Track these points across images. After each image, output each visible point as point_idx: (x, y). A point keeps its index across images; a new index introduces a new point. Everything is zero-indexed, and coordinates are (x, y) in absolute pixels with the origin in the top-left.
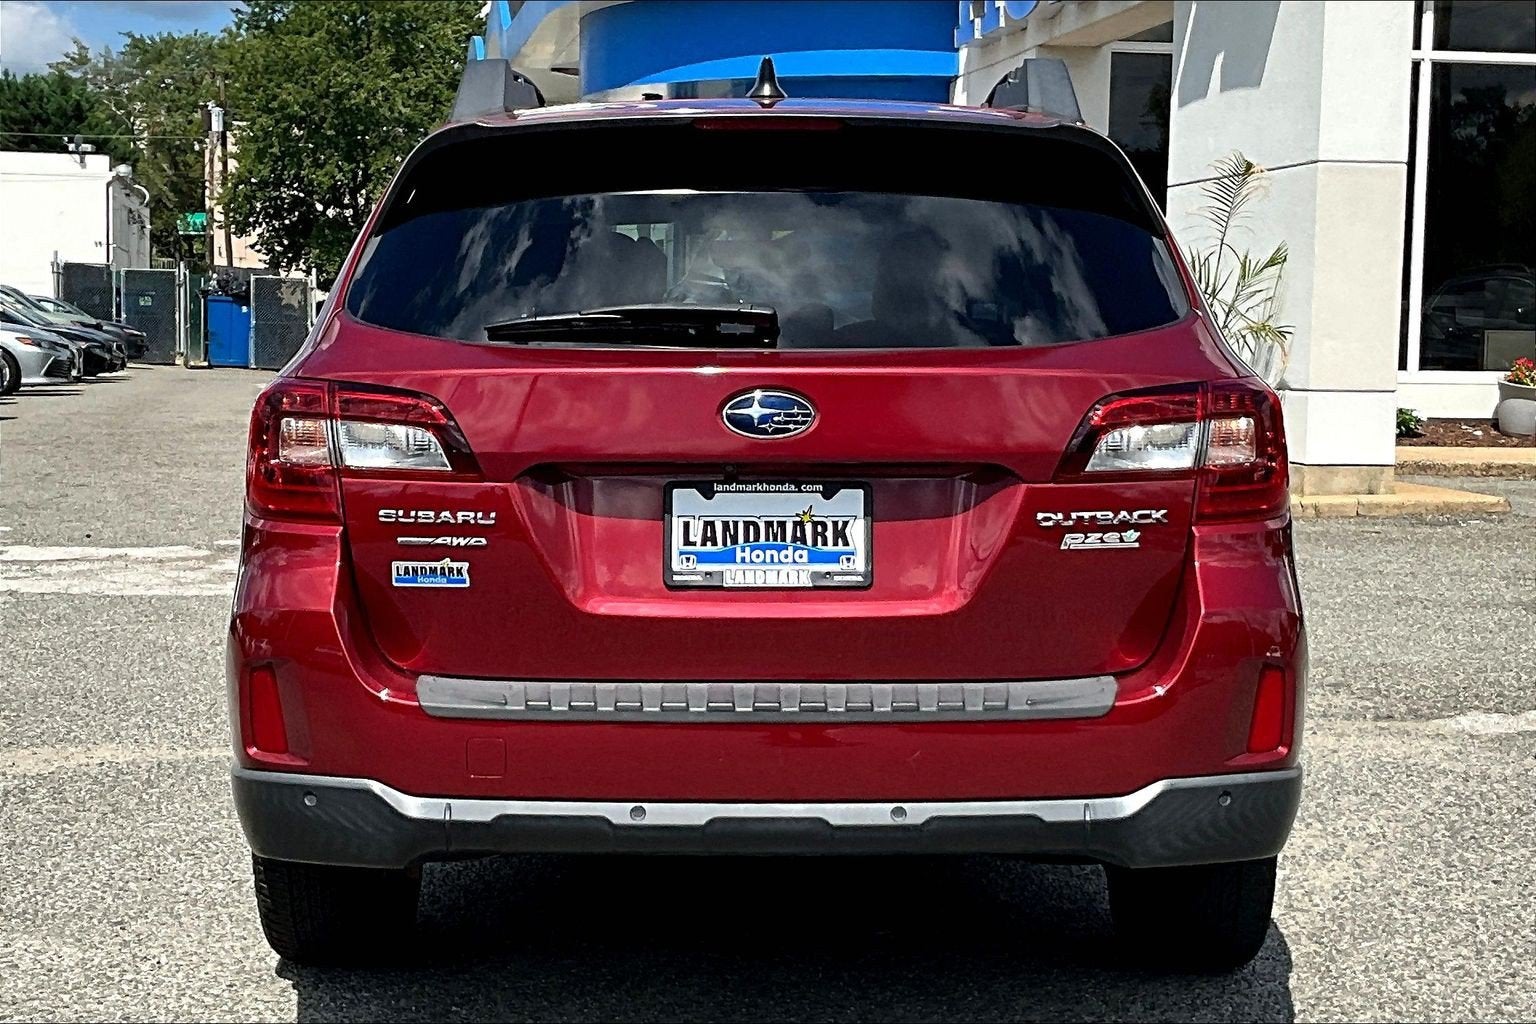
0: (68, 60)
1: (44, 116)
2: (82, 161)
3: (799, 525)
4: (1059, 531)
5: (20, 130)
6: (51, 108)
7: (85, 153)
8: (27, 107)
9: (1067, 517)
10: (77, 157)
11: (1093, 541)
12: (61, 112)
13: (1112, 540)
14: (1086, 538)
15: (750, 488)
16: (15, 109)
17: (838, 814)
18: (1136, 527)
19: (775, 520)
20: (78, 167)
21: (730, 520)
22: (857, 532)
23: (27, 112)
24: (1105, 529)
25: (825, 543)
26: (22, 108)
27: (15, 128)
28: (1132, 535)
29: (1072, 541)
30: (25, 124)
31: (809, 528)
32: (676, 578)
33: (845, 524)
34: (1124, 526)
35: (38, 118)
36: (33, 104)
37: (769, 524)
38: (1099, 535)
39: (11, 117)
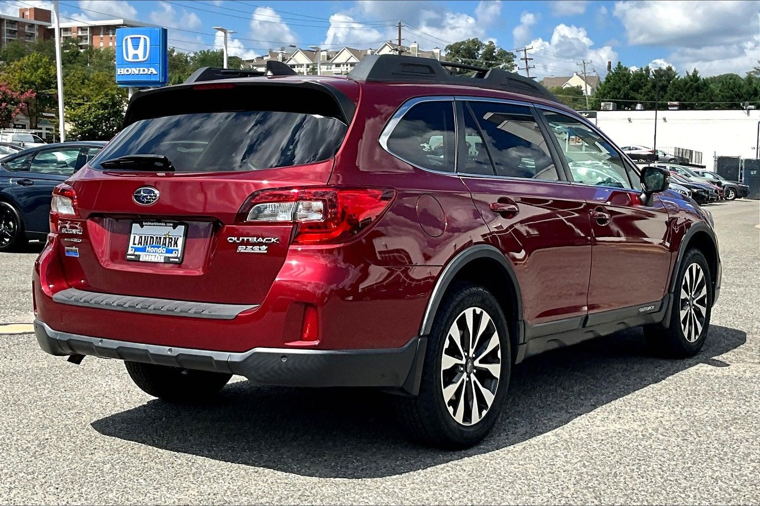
0: (755, 70)
1: (740, 95)
2: (748, 113)
3: (165, 238)
4: (235, 245)
5: (730, 101)
6: (744, 90)
7: (749, 109)
8: (733, 91)
9: (238, 239)
10: (746, 111)
11: (249, 249)
12: (748, 92)
13: (256, 249)
14: (246, 248)
15: (153, 224)
16: (728, 92)
17: (153, 349)
18: (265, 244)
19: (159, 236)
20: (746, 115)
21: (147, 236)
22: (180, 242)
23: (733, 93)
24: (254, 244)
25: (171, 246)
26: (731, 92)
27: (727, 100)
28: (264, 247)
29: (241, 249)
30: (732, 98)
31: (168, 239)
32: (128, 257)
33: (178, 238)
34: (260, 244)
35: (738, 95)
36: (736, 90)
37: (157, 238)
38: (251, 247)
39: (726, 96)
